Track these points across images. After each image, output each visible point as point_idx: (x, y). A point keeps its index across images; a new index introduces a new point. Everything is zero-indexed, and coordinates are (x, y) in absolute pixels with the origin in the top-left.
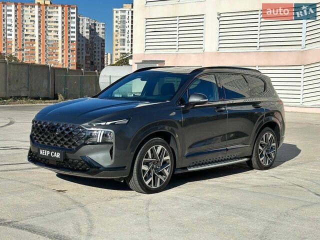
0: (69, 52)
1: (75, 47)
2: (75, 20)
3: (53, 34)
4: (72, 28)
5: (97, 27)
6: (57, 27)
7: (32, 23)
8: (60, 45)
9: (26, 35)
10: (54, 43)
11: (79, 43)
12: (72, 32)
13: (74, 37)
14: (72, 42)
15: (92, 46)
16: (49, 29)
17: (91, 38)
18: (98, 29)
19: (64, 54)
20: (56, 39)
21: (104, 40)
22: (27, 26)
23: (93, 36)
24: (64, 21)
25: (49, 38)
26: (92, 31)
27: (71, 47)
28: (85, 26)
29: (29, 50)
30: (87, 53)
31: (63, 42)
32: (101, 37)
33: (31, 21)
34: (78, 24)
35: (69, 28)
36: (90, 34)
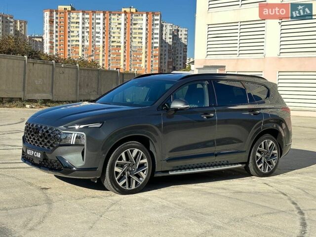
0: (152, 57)
1: (157, 52)
2: (158, 27)
3: (138, 40)
4: (156, 34)
5: (180, 33)
6: (142, 33)
7: (118, 30)
8: (144, 51)
9: (113, 42)
10: (138, 49)
11: (162, 48)
12: (156, 38)
13: (157, 43)
14: (155, 47)
15: (175, 51)
16: (134, 36)
17: (174, 43)
18: (181, 35)
19: (147, 59)
20: (140, 45)
21: (186, 46)
22: (114, 33)
23: (175, 41)
24: (148, 27)
25: (134, 44)
26: (175, 37)
27: (154, 53)
28: (169, 32)
29: (115, 56)
30: (170, 58)
31: (146, 48)
32: (184, 42)
33: (118, 28)
34: (161, 30)
35: (153, 34)
36: (173, 40)
